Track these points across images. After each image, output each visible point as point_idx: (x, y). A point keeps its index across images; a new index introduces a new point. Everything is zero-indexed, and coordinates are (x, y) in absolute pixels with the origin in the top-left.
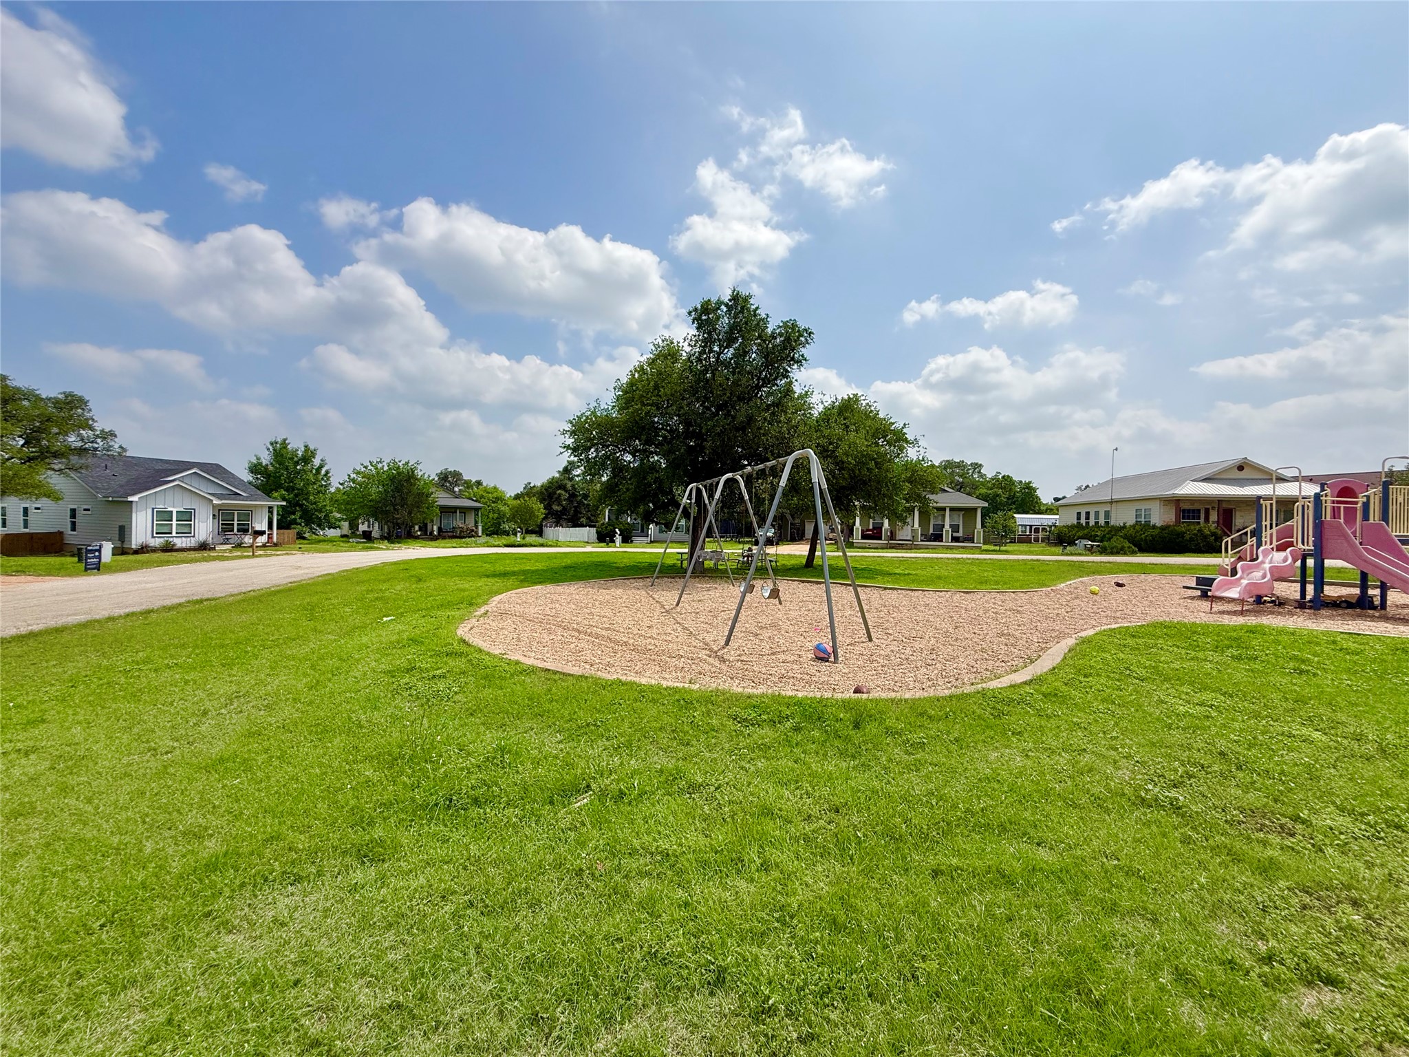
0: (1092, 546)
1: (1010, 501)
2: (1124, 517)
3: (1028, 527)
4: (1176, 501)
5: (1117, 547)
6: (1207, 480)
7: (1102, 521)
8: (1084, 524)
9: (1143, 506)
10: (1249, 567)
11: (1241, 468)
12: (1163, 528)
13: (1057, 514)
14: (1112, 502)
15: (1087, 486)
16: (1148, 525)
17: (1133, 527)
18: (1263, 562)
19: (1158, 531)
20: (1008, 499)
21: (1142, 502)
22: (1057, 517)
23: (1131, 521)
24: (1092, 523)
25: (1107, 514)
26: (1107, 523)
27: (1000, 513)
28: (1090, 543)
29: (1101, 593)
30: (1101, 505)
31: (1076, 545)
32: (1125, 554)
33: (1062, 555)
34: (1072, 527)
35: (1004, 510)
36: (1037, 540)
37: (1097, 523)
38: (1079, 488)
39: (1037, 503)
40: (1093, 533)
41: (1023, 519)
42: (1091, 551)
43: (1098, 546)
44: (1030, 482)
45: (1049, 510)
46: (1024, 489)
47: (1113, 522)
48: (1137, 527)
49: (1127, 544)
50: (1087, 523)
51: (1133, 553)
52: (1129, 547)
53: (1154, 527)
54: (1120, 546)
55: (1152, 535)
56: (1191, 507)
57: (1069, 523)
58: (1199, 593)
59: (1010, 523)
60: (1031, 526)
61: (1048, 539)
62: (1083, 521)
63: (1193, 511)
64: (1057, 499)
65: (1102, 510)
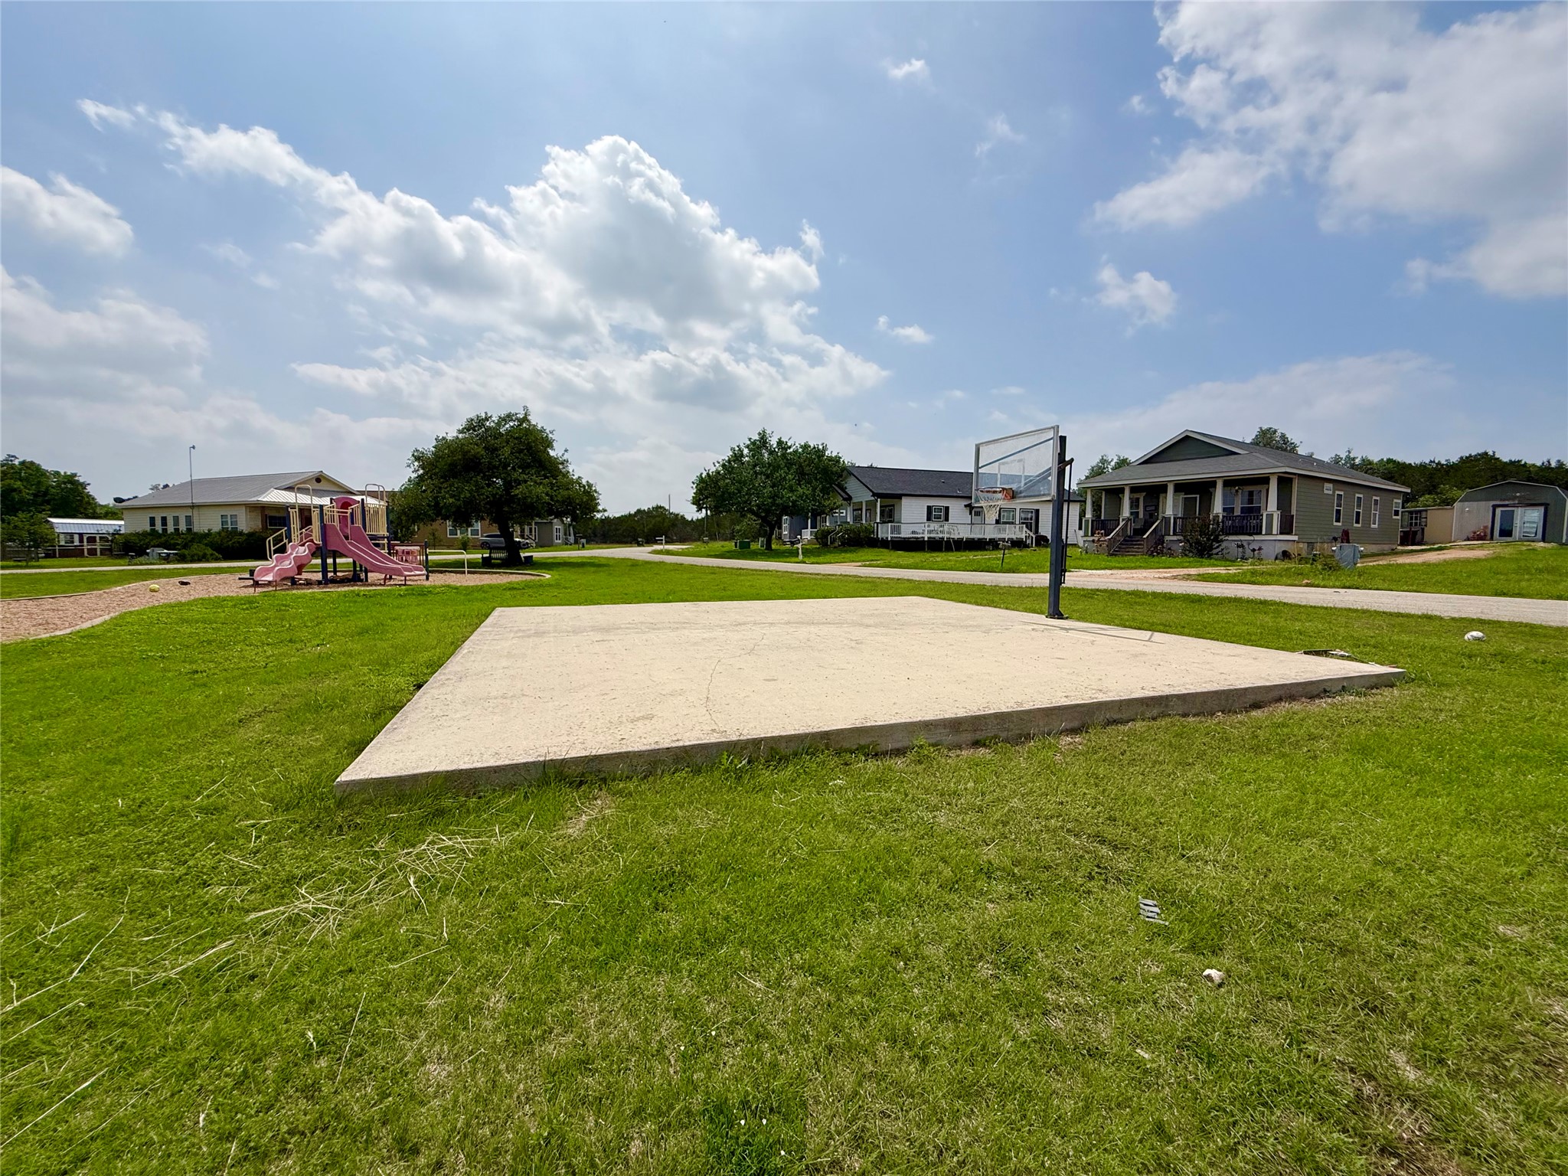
0: (168, 555)
1: (40, 500)
2: (208, 523)
3: (76, 538)
4: (262, 509)
5: (197, 554)
6: (290, 489)
7: (183, 527)
8: (160, 532)
9: (229, 512)
10: (282, 558)
11: (318, 480)
12: (251, 535)
13: (122, 519)
14: (193, 506)
15: (166, 486)
16: (235, 532)
17: (219, 533)
18: (291, 554)
19: (244, 538)
20: (35, 495)
21: (229, 508)
22: (122, 523)
23: (216, 527)
24: (171, 529)
25: (189, 519)
26: (189, 530)
27: (21, 515)
28: (166, 551)
29: (162, 590)
30: (180, 510)
31: (148, 554)
32: (208, 561)
33: (129, 565)
34: (145, 534)
35: (30, 511)
36: (92, 552)
37: (177, 530)
38: (155, 488)
39: (89, 503)
40: (172, 542)
41: (63, 524)
42: (167, 559)
43: (176, 554)
44: (75, 475)
45: (109, 514)
46: (65, 483)
47: (196, 529)
48: (223, 534)
49: (209, 551)
50: (165, 530)
51: (217, 560)
52: (212, 555)
53: (241, 534)
54: (201, 554)
55: (239, 542)
56: (277, 515)
57: (139, 530)
58: (251, 582)
59: (43, 529)
60: (81, 535)
61: (110, 550)
62: (159, 527)
63: (280, 518)
64: (118, 500)
65: (182, 516)
